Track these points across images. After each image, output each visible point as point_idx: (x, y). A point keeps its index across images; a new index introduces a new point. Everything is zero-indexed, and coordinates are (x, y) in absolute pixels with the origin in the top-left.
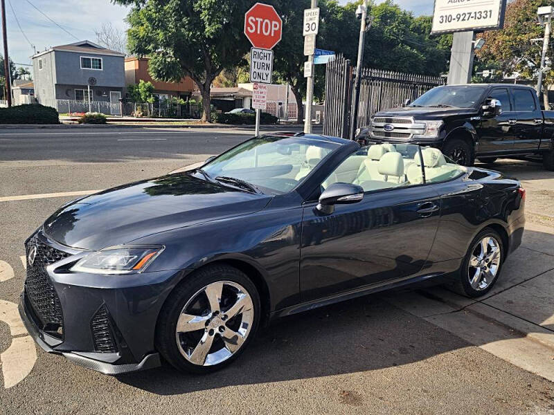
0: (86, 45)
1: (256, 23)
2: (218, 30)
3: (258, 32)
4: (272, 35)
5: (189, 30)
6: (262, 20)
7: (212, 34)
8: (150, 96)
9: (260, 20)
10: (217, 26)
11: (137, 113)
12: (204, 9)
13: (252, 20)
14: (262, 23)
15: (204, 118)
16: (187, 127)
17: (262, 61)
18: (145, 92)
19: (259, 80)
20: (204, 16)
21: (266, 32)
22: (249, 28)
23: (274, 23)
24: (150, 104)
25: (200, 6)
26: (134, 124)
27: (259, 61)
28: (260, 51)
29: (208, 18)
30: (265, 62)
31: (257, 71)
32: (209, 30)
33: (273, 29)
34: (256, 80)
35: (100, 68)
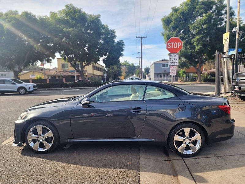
0: (164, 60)
1: (171, 45)
2: (200, 48)
3: (172, 48)
4: (178, 47)
5: (190, 50)
6: (173, 43)
7: (198, 50)
8: (184, 74)
9: (172, 43)
10: (200, 47)
11: (179, 81)
12: (195, 41)
13: (169, 44)
14: (173, 44)
15: (198, 81)
16: (189, 84)
17: (174, 58)
18: (182, 73)
19: (173, 65)
20: (195, 44)
21: (175, 47)
22: (168, 47)
23: (179, 43)
24: (184, 77)
25: (194, 41)
26: (178, 84)
27: (173, 58)
28: (173, 54)
29: (197, 45)
30: (175, 58)
31: (172, 61)
32: (197, 48)
33: (179, 45)
34: (171, 65)
35: (168, 67)
